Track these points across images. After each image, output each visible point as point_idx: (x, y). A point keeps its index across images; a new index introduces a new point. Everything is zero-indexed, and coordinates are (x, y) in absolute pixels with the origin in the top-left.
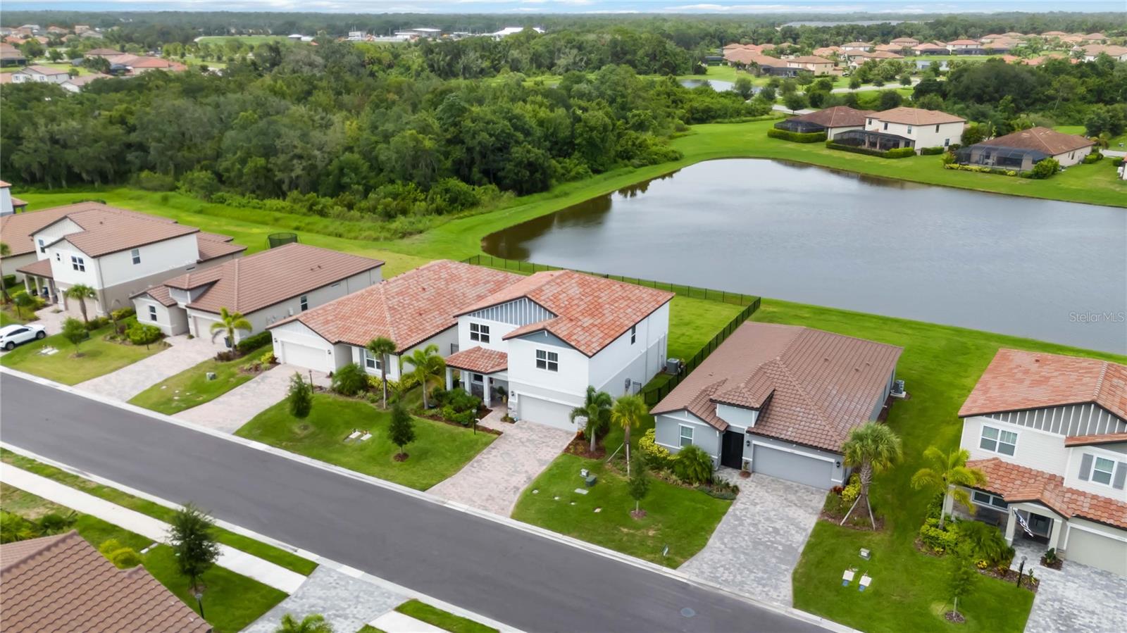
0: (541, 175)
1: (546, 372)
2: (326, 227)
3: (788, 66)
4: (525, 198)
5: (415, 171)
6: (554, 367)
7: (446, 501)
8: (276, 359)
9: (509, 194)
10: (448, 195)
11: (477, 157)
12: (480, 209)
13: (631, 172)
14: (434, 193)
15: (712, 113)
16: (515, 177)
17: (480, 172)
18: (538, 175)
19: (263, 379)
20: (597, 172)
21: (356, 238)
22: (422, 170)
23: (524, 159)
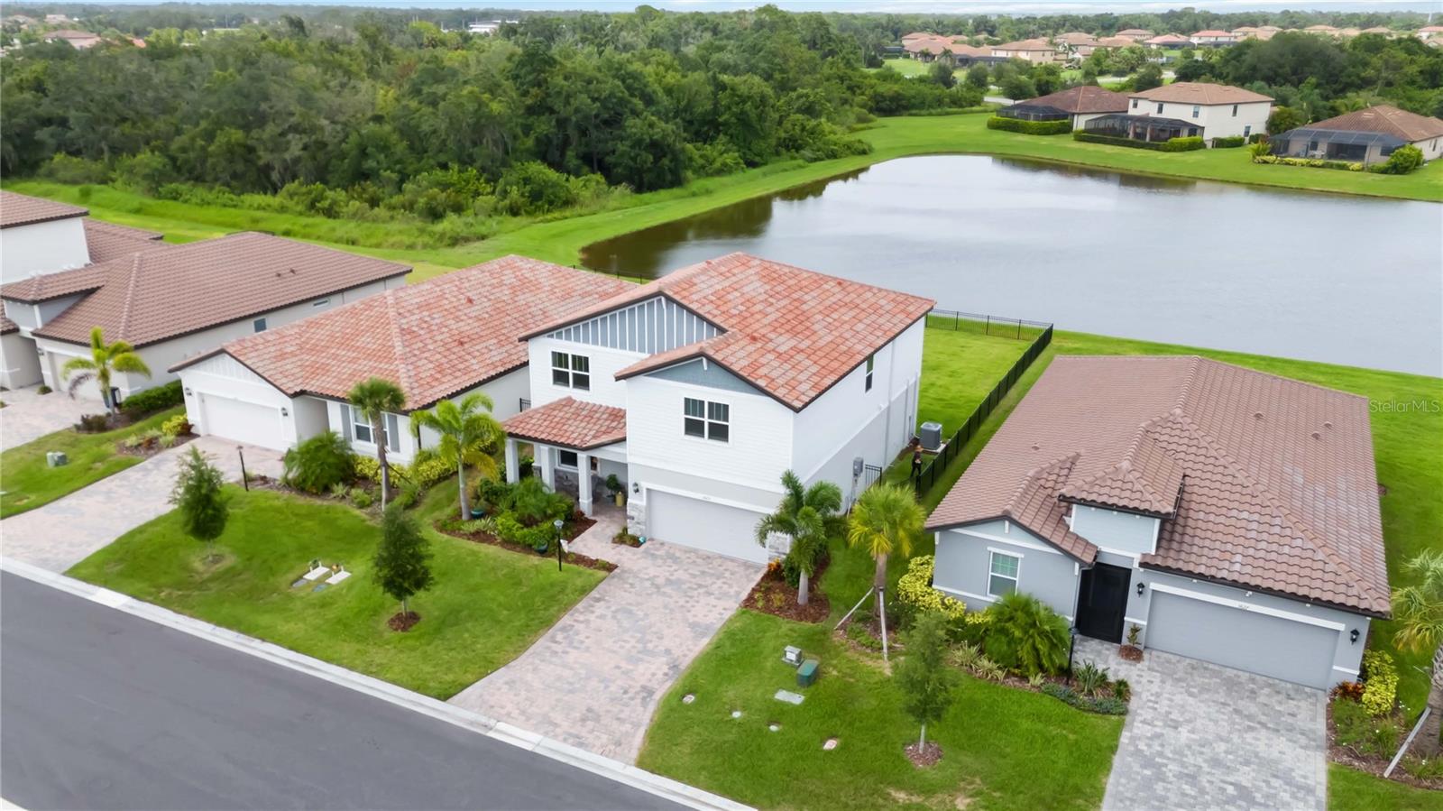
0: (671, 161)
1: (705, 443)
2: (333, 229)
3: (993, 55)
4: (647, 196)
5: (476, 149)
6: (720, 433)
7: (492, 722)
8: (191, 426)
9: (622, 190)
10: (528, 188)
11: (572, 132)
12: (577, 209)
13: (800, 167)
14: (507, 184)
15: (904, 102)
16: (631, 163)
17: (578, 157)
18: (666, 161)
19: (157, 465)
20: (752, 164)
21: (378, 246)
22: (488, 149)
23: (645, 137)
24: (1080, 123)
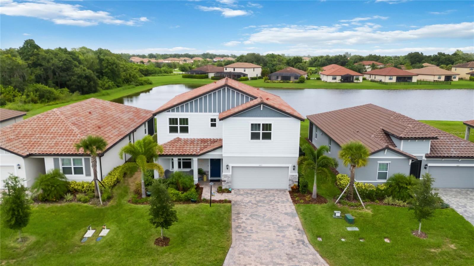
1: (261, 142)
5: (11, 79)
6: (267, 136)
9: (76, 94)
14: (28, 92)
17: (53, 83)
22: (17, 79)
23: (83, 74)
24: (211, 75)
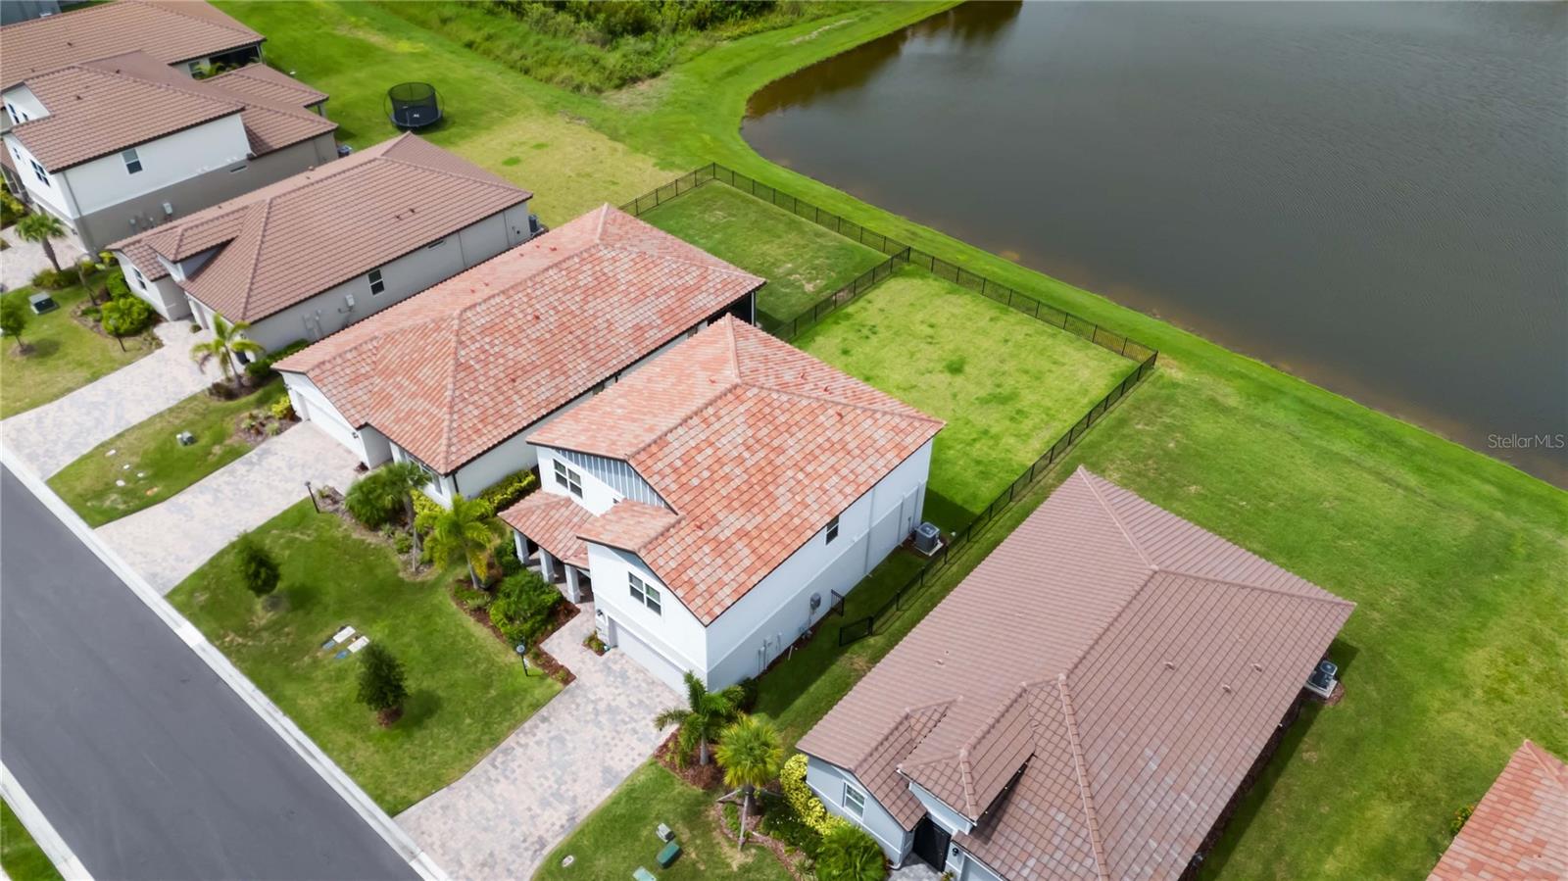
1: (645, 608)
2: (513, 46)
6: (655, 607)
7: (417, 850)
